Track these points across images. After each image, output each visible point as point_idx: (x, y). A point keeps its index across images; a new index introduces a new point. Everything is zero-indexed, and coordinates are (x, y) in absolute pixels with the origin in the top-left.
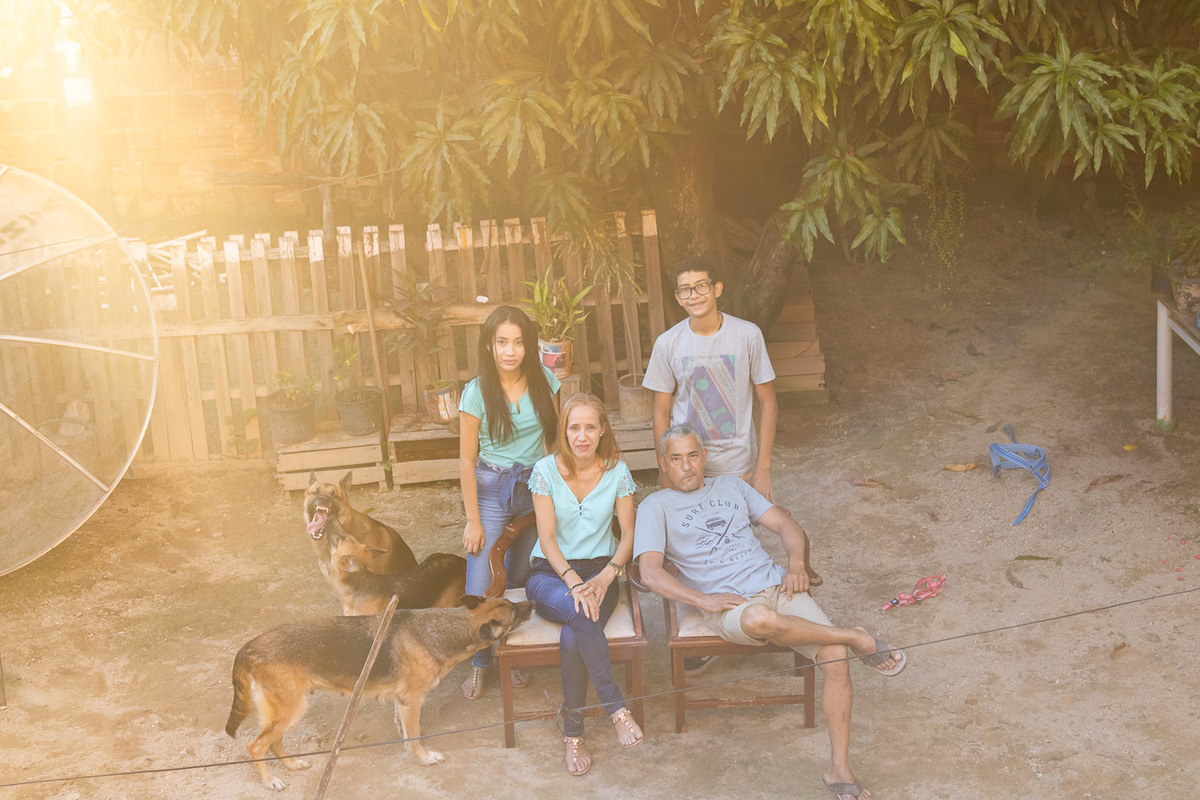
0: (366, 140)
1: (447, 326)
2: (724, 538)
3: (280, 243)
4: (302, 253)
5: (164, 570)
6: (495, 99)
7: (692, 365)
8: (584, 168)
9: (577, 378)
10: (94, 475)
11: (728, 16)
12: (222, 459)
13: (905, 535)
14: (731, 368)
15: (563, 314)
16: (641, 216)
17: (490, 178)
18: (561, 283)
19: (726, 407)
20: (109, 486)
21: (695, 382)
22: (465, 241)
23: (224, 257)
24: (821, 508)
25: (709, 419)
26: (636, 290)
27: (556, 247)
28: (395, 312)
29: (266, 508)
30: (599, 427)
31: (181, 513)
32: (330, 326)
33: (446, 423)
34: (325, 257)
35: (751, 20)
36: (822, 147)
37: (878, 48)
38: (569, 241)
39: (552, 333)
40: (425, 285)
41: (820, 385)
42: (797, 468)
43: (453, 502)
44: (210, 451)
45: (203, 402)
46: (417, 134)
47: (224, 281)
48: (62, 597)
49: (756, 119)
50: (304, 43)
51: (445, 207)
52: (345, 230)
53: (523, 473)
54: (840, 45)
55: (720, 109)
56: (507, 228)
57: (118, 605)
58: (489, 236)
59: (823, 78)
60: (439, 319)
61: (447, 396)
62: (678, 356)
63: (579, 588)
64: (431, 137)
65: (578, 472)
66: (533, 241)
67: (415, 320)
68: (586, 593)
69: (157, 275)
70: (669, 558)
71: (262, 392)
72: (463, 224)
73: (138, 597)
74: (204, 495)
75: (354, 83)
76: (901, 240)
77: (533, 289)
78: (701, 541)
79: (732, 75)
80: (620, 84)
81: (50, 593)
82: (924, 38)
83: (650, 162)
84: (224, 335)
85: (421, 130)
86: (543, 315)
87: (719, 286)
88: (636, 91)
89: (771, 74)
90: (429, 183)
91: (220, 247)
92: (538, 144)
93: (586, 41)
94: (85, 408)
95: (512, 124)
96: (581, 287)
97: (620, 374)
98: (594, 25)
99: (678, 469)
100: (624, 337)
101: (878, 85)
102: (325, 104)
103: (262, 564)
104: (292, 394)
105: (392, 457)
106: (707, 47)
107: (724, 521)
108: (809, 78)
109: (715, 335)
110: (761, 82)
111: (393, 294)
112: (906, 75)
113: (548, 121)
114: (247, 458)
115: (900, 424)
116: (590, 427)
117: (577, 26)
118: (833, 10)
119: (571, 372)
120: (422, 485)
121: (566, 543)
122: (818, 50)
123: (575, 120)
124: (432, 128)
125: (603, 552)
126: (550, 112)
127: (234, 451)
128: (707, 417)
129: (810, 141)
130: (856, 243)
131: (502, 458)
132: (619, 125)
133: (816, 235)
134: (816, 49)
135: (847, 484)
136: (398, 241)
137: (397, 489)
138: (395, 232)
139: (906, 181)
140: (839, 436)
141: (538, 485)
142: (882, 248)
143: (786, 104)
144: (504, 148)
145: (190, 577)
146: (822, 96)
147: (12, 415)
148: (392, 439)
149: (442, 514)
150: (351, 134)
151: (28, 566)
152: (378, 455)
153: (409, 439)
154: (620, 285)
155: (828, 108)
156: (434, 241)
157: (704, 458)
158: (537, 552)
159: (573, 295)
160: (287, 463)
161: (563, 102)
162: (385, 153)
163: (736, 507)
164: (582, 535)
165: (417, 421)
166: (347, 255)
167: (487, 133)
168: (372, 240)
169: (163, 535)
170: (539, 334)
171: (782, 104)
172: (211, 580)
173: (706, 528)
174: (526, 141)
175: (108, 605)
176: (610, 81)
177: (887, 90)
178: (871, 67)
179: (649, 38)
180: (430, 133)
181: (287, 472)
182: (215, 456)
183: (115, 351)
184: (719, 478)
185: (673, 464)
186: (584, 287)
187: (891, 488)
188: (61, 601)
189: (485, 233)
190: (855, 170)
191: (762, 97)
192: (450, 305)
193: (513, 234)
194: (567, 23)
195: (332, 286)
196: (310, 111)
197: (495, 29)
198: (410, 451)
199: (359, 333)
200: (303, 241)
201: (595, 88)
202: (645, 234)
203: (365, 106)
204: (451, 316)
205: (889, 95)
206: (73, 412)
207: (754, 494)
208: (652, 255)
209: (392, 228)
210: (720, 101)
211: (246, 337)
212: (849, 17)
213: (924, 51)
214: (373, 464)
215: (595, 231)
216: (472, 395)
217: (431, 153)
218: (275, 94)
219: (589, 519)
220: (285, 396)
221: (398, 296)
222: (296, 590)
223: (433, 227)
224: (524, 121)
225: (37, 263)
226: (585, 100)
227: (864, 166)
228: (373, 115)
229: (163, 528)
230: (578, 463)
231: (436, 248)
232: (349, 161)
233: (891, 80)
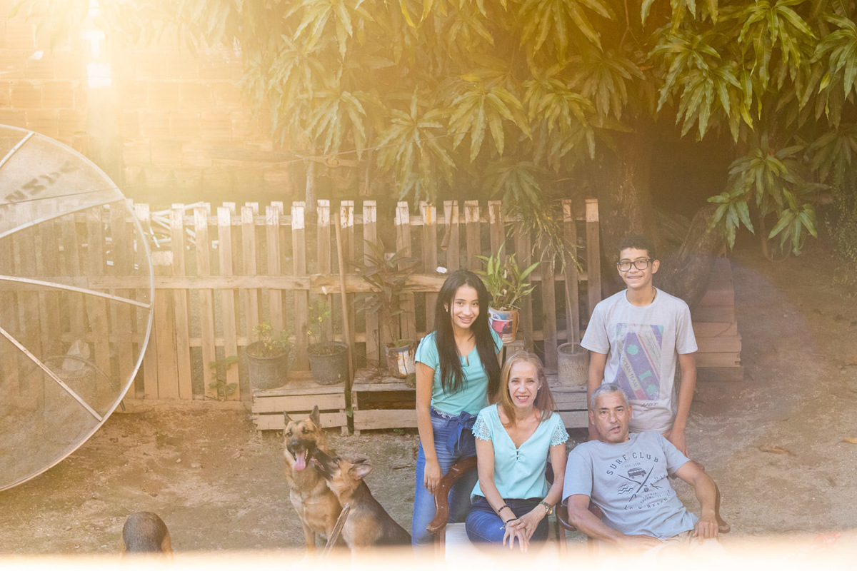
0: (348, 125)
1: (410, 291)
2: (644, 487)
3: (267, 211)
4: (286, 221)
5: (146, 494)
6: (462, 94)
7: (625, 331)
8: (537, 158)
9: (522, 343)
10: (90, 405)
11: (669, 29)
12: (204, 400)
13: (806, 497)
14: (660, 338)
15: (512, 286)
16: (585, 204)
17: (454, 162)
18: (512, 259)
19: (652, 371)
20: (102, 416)
21: (626, 347)
22: (429, 218)
23: (217, 221)
24: (732, 470)
25: (637, 381)
26: (578, 268)
27: (510, 226)
28: (364, 277)
29: (240, 444)
30: (537, 381)
31: (165, 444)
32: (307, 286)
33: (404, 378)
34: (305, 226)
35: (689, 32)
36: (746, 149)
37: (799, 61)
38: (521, 222)
39: (502, 303)
40: (392, 255)
41: (736, 362)
42: (712, 434)
43: (406, 448)
44: (194, 392)
45: (191, 348)
46: (393, 121)
47: (216, 247)
48: (54, 513)
49: (689, 118)
50: (298, 34)
51: (414, 185)
52: (325, 203)
53: (468, 420)
54: (767, 58)
55: (659, 109)
56: (467, 208)
57: (103, 521)
58: (450, 215)
59: (751, 86)
60: (403, 285)
61: (406, 353)
62: (614, 322)
63: (513, 523)
64: (406, 123)
65: (517, 421)
66: (489, 221)
67: (382, 285)
68: (518, 527)
69: (158, 238)
70: (594, 501)
71: (243, 342)
72: (428, 203)
73: (122, 515)
74: (186, 430)
75: (340, 74)
76: (813, 233)
77: (487, 262)
78: (623, 488)
79: (671, 79)
80: (572, 85)
81: (44, 508)
82: (840, 55)
83: (595, 155)
84: (212, 290)
85: (397, 117)
86: (495, 286)
87: (656, 264)
88: (585, 92)
89: (705, 80)
90: (401, 163)
91: (214, 213)
92: (498, 134)
93: (544, 45)
94: (86, 347)
95: (476, 115)
96: (529, 262)
97: (560, 342)
98: (552, 30)
99: (605, 422)
100: (565, 313)
101: (798, 93)
102: (314, 91)
103: (234, 492)
104: (269, 345)
105: (355, 405)
106: (650, 54)
107: (644, 472)
108: (738, 85)
109: (648, 307)
110: (696, 86)
111: (363, 262)
112: (823, 86)
113: (508, 114)
114: (226, 400)
115: (805, 401)
116: (530, 381)
117: (537, 32)
118: (761, 26)
119: (517, 338)
120: (379, 431)
121: (502, 484)
122: (747, 61)
123: (531, 114)
124: (406, 116)
125: (535, 494)
126: (510, 106)
127: (215, 393)
128: (635, 378)
129: (736, 141)
130: (773, 234)
131: (451, 406)
132: (569, 121)
133: (738, 226)
134: (745, 59)
135: (757, 450)
136: (370, 214)
137: (357, 433)
138: (369, 207)
139: (819, 182)
140: (751, 408)
141: (481, 431)
142: (796, 239)
143: (716, 106)
144: (468, 136)
145: (169, 500)
146: (749, 101)
147: (22, 348)
148: (355, 389)
149: (395, 458)
150: (334, 116)
151: (26, 484)
152: (341, 403)
153: (370, 390)
154: (564, 263)
155: (753, 111)
156: (402, 216)
157: (628, 415)
158: (477, 491)
159: (522, 270)
160: (262, 405)
161: (521, 98)
162: (364, 136)
163: (656, 460)
164: (518, 477)
165: (378, 375)
166: (325, 225)
167: (454, 123)
168: (348, 213)
169: (148, 463)
170: (490, 303)
171: (713, 106)
172: (188, 504)
173: (628, 477)
174: (487, 132)
175: (95, 521)
176: (562, 81)
177: (806, 99)
178: (793, 78)
179: (599, 45)
180: (405, 120)
181: (261, 414)
182: (199, 397)
183: (116, 298)
184: (642, 434)
185: (601, 417)
186: (532, 264)
187: (795, 455)
188: (53, 516)
189: (447, 211)
190: (775, 170)
191: (696, 99)
192: (413, 274)
193: (472, 214)
194: (528, 29)
195: (311, 256)
196: (301, 96)
197: (466, 31)
198: (370, 401)
199: (332, 294)
200: (287, 211)
201: (550, 87)
202: (588, 220)
203: (349, 94)
204: (413, 283)
205: (808, 103)
206: (75, 350)
207: (673, 450)
208: (593, 238)
209: (366, 203)
210: (659, 102)
211: (232, 293)
212: (776, 33)
213: (839, 65)
214: (337, 411)
215: (544, 214)
216: (427, 349)
217: (404, 137)
218: (272, 82)
219: (525, 463)
220: (264, 346)
221: (367, 263)
222: (262, 517)
223: (402, 205)
224: (487, 113)
225: (53, 216)
226: (541, 97)
227: (783, 167)
228: (356, 101)
229: (148, 457)
230: (517, 414)
231: (403, 222)
232: (332, 142)
233: (809, 91)
